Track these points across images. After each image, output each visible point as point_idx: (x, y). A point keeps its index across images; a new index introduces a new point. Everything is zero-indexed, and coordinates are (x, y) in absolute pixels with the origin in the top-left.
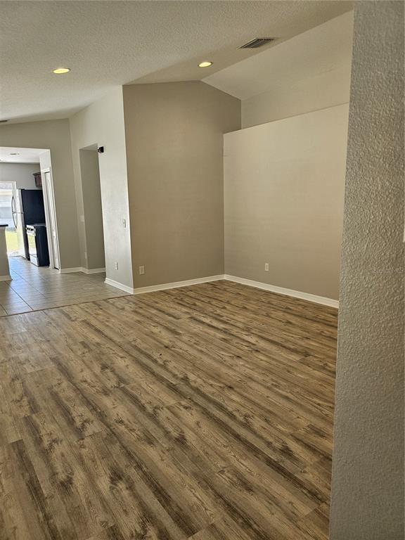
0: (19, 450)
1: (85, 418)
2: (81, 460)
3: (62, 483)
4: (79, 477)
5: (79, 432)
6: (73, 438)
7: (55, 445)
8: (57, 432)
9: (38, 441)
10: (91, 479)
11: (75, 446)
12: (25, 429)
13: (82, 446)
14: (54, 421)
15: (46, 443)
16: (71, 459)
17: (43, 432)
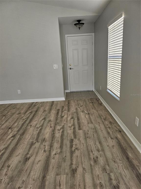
0: (80, 127)
1: (58, 131)
2: (67, 121)
3: (73, 118)
4: (69, 119)
5: (63, 128)
6: (65, 126)
7: (71, 126)
8: (69, 129)
9: (74, 128)
10: (67, 118)
11: (66, 124)
12: (77, 134)
13: (65, 124)
14: (68, 133)
15: (73, 127)
16: (69, 122)
17: (72, 131)
